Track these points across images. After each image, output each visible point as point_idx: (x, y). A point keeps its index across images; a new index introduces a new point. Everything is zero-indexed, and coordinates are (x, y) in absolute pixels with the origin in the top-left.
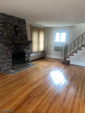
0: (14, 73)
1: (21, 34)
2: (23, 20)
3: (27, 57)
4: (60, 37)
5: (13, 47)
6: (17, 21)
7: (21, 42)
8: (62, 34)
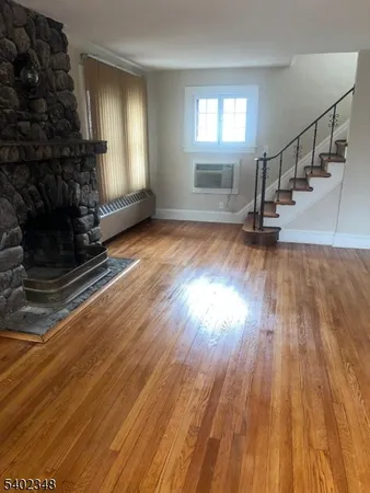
0: (49, 322)
1: (48, 105)
2: (50, 22)
3: (87, 225)
4: (220, 121)
5: (22, 181)
6: (25, 26)
7: (61, 150)
8: (228, 103)
